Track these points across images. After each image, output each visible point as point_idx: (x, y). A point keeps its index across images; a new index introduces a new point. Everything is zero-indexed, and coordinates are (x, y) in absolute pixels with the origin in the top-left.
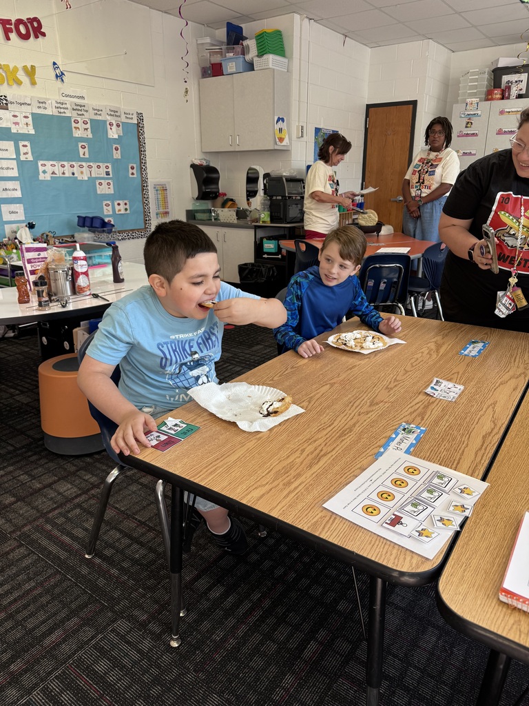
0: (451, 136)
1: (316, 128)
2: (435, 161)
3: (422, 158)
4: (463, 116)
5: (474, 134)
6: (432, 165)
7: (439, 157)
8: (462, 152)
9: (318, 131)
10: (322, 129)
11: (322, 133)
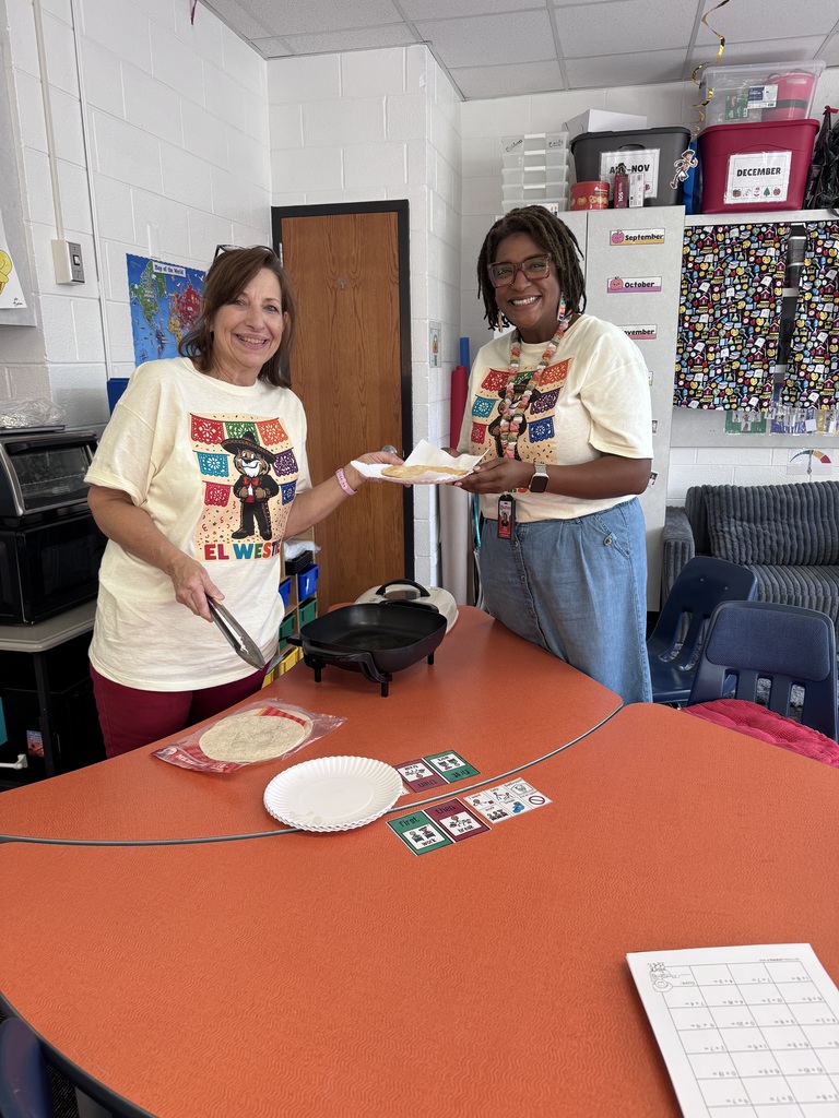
0: (576, 270)
1: (130, 257)
2: (544, 379)
3: (493, 373)
6: (536, 396)
7: (555, 360)
9: (137, 265)
10: (154, 263)
11: (155, 273)
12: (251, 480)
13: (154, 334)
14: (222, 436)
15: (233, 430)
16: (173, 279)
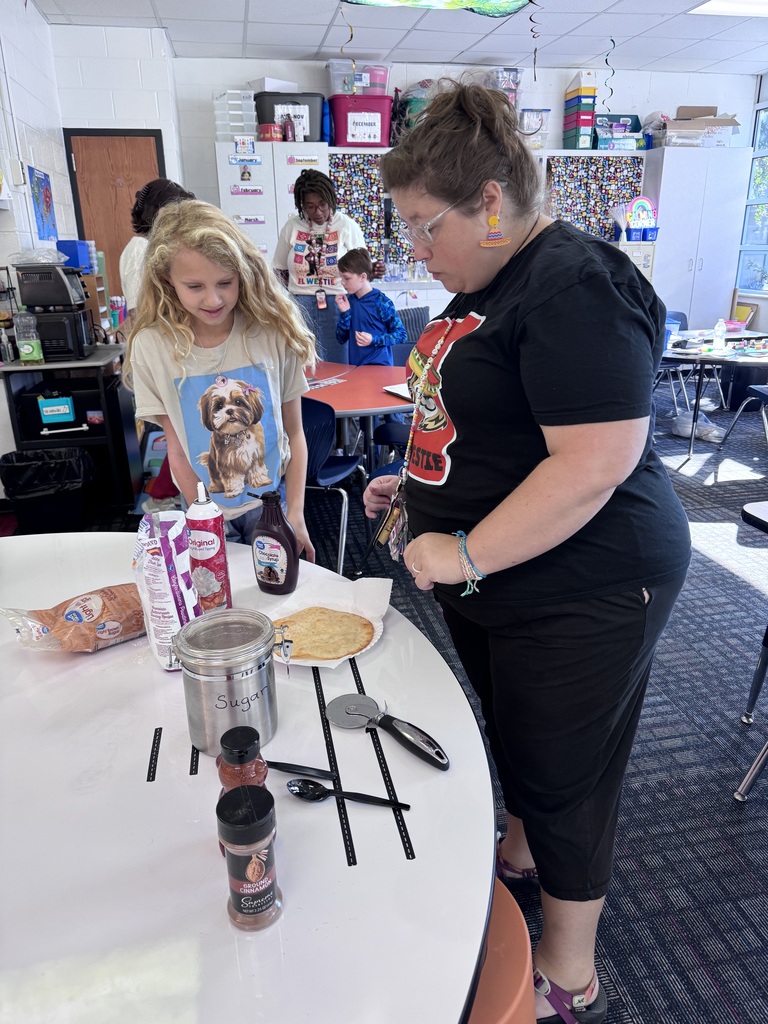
1: (29, 168)
3: (301, 233)
4: (234, 161)
5: (256, 191)
8: (243, 218)
13: (41, 216)
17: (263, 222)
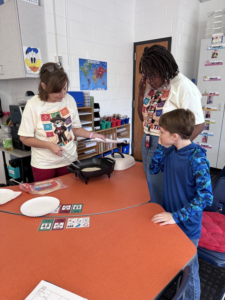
1: (80, 59)
3: (152, 90)
4: (209, 48)
5: (219, 63)
8: (209, 78)
9: (82, 62)
10: (88, 61)
11: (88, 63)
12: (59, 128)
13: (87, 80)
14: (50, 118)
15: (53, 116)
16: (95, 65)
17: (220, 80)
